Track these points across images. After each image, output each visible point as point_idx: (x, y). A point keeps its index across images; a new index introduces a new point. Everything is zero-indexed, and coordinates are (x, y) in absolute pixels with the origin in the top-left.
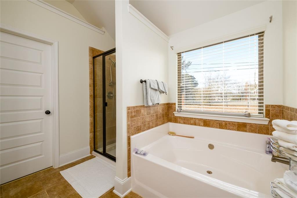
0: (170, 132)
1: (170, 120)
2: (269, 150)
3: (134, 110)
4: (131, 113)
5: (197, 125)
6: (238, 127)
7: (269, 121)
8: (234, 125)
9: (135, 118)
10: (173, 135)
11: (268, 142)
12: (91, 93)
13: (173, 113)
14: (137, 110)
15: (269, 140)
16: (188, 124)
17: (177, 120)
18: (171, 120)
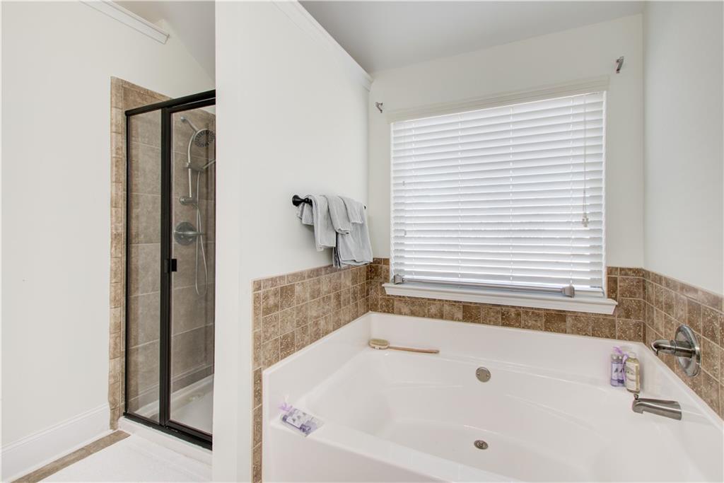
0: (375, 340)
1: (371, 307)
2: (618, 376)
3: (273, 288)
4: (266, 297)
5: (446, 319)
6: (547, 321)
7: (617, 306)
8: (538, 315)
9: (277, 313)
10: (382, 347)
11: (615, 358)
12: (116, 229)
13: (383, 285)
14: (282, 288)
15: (617, 354)
16: (424, 316)
17: (393, 305)
18: (376, 305)
